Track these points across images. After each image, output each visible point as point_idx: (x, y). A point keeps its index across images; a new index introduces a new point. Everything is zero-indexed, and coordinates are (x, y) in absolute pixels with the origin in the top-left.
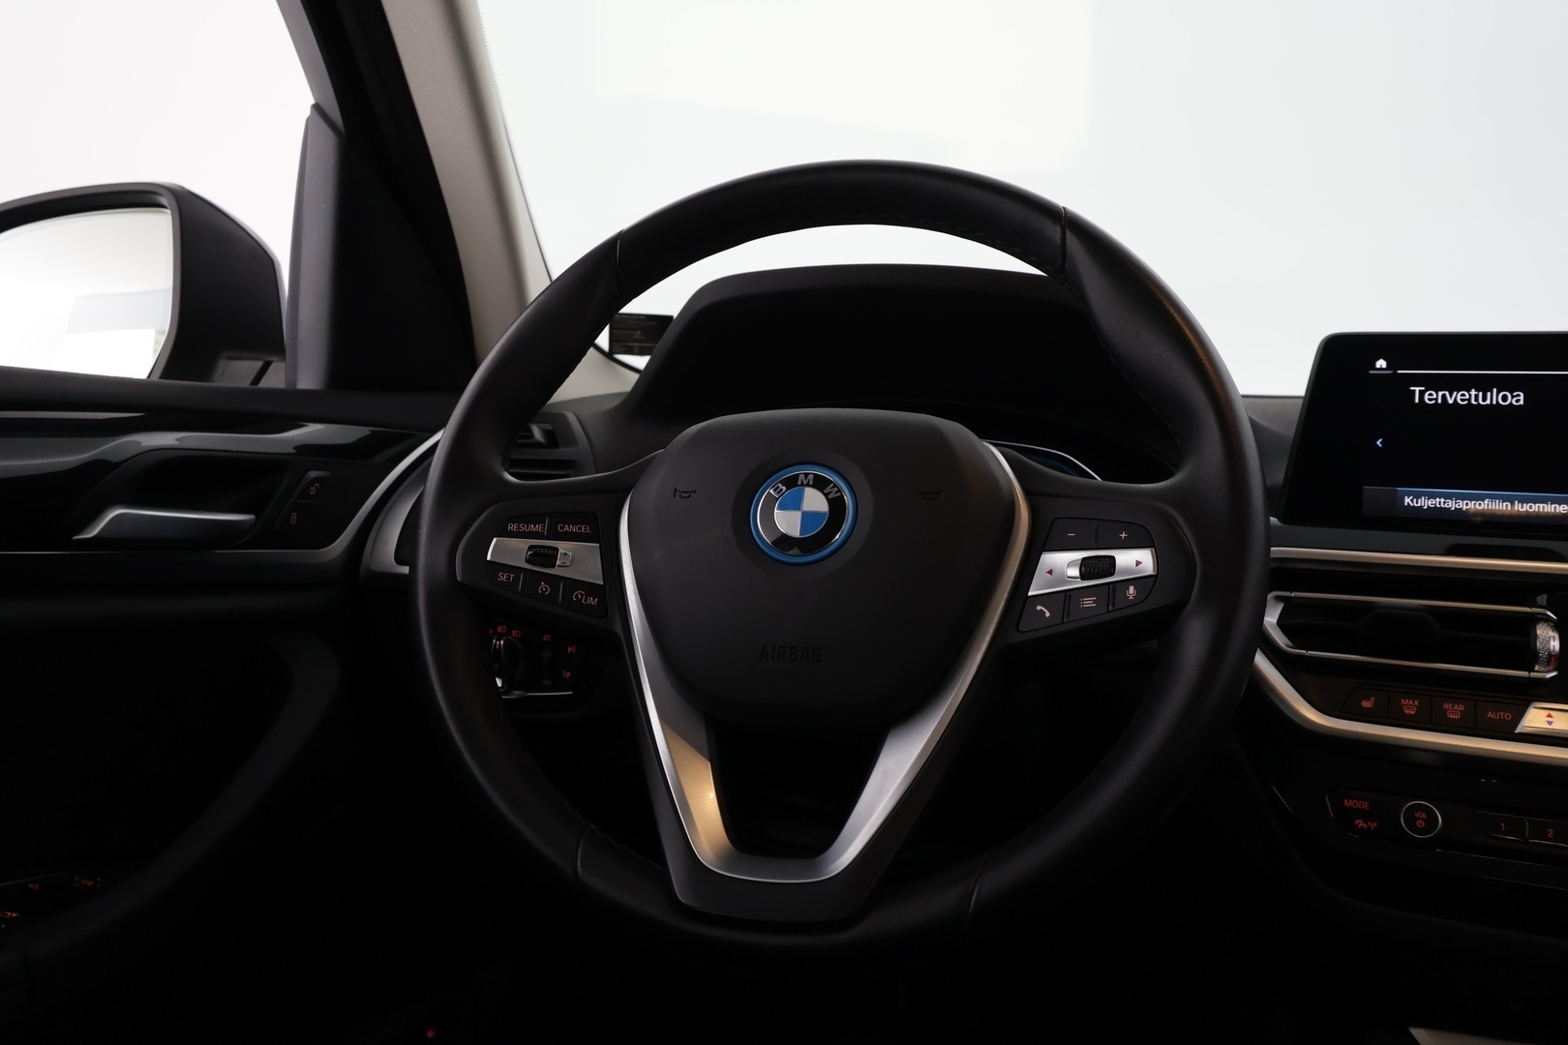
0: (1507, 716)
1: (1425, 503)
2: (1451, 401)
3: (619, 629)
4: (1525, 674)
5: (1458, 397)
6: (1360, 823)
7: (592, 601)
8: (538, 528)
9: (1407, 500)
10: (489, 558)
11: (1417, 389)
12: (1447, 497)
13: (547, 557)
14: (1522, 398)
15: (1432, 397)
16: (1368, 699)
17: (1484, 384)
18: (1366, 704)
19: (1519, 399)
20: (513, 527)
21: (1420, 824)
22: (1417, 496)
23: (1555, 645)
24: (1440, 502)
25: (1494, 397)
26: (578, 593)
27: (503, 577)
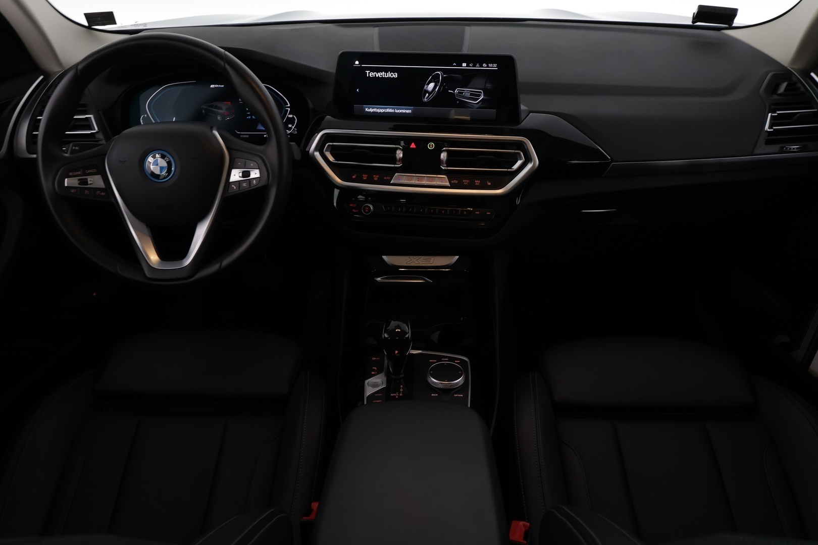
0: (389, 178)
1: (371, 110)
2: (377, 76)
3: (114, 201)
4: (393, 166)
5: (379, 75)
6: (354, 211)
7: (103, 194)
8: (79, 173)
9: (366, 109)
10: (66, 185)
11: (368, 72)
12: (377, 108)
13: (84, 182)
14: (396, 75)
15: (372, 74)
16: (354, 175)
17: (386, 70)
18: (354, 177)
19: (395, 75)
20: (70, 174)
21: (367, 211)
22: (369, 108)
23: (401, 155)
24: (375, 110)
25: (389, 75)
26: (98, 192)
27: (73, 191)
